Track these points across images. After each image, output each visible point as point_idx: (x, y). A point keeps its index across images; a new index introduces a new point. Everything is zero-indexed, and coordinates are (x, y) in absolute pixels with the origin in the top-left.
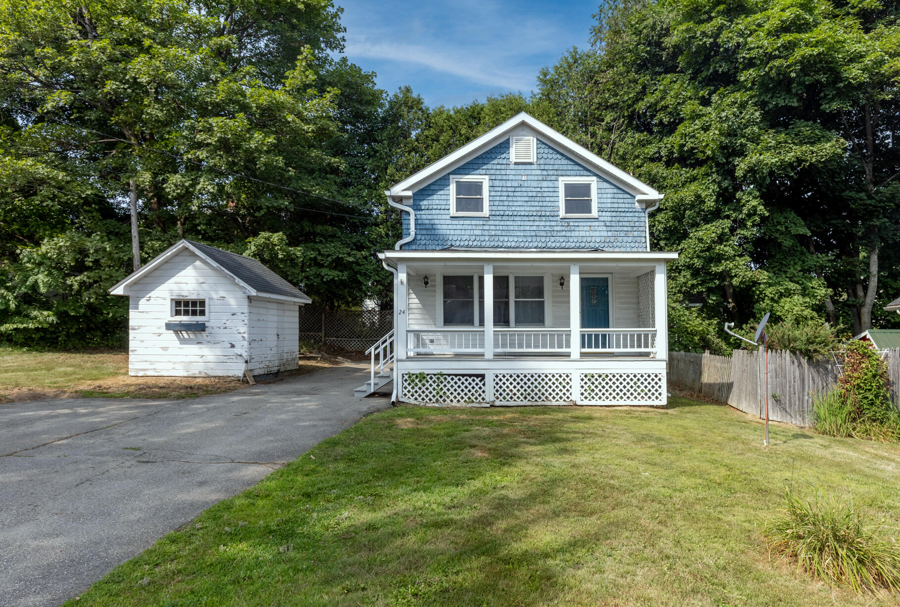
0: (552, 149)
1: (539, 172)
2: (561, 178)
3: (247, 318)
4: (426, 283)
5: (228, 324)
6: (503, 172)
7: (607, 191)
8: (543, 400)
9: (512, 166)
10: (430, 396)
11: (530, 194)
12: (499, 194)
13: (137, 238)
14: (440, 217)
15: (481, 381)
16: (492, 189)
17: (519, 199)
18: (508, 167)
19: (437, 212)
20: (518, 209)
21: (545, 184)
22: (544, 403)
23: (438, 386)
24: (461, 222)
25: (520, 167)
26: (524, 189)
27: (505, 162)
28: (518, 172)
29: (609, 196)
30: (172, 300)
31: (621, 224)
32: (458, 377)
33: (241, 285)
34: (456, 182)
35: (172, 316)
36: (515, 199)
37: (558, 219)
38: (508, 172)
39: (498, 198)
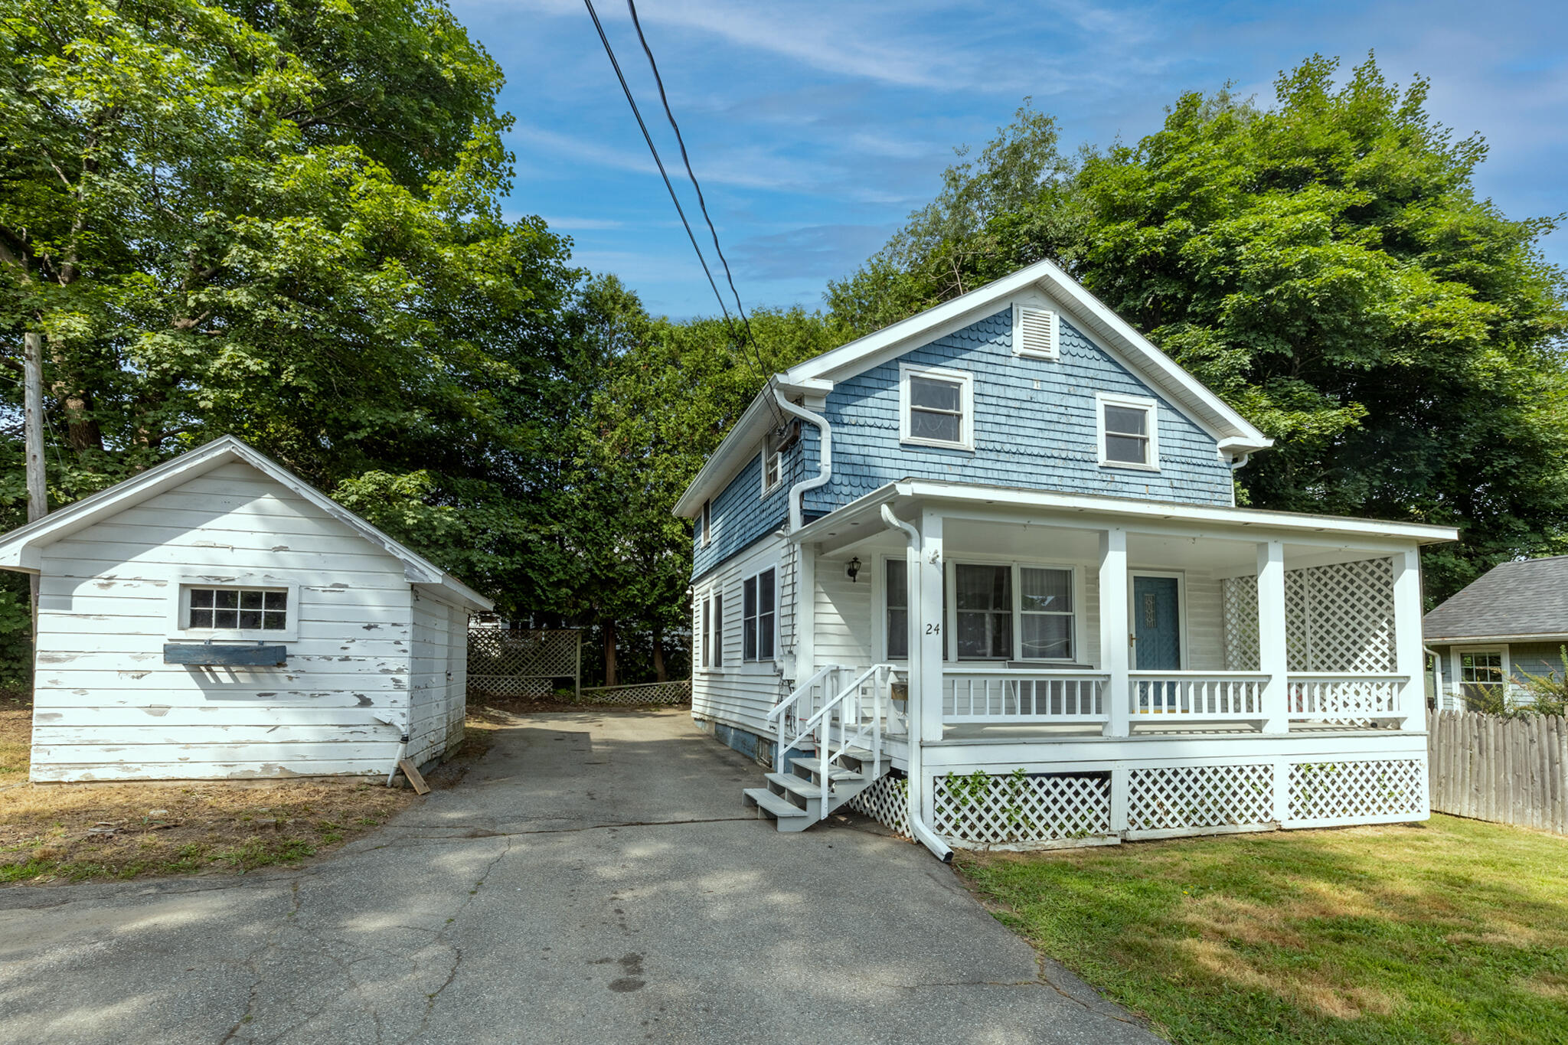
0: (1085, 339)
1: (1063, 379)
2: (1099, 395)
3: (408, 636)
4: (852, 573)
5: (354, 650)
6: (1000, 370)
7: (1173, 426)
8: (1221, 823)
9: (1015, 362)
10: (995, 826)
11: (1048, 417)
12: (992, 409)
13: (40, 461)
14: (879, 442)
15: (1098, 786)
16: (980, 399)
17: (1028, 423)
18: (1009, 361)
19: (875, 431)
20: (1026, 441)
21: (1072, 401)
22: (1222, 829)
23: (1011, 801)
24: (922, 457)
25: (1030, 364)
26: (1037, 406)
27: (1003, 350)
28: (1027, 374)
29: (1178, 435)
30: (183, 586)
31: (1195, 486)
32: (1052, 780)
33: (401, 556)
34: (912, 377)
35: (181, 628)
36: (1021, 422)
37: (1095, 467)
38: (1008, 371)
39: (990, 418)
